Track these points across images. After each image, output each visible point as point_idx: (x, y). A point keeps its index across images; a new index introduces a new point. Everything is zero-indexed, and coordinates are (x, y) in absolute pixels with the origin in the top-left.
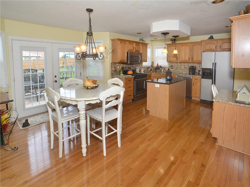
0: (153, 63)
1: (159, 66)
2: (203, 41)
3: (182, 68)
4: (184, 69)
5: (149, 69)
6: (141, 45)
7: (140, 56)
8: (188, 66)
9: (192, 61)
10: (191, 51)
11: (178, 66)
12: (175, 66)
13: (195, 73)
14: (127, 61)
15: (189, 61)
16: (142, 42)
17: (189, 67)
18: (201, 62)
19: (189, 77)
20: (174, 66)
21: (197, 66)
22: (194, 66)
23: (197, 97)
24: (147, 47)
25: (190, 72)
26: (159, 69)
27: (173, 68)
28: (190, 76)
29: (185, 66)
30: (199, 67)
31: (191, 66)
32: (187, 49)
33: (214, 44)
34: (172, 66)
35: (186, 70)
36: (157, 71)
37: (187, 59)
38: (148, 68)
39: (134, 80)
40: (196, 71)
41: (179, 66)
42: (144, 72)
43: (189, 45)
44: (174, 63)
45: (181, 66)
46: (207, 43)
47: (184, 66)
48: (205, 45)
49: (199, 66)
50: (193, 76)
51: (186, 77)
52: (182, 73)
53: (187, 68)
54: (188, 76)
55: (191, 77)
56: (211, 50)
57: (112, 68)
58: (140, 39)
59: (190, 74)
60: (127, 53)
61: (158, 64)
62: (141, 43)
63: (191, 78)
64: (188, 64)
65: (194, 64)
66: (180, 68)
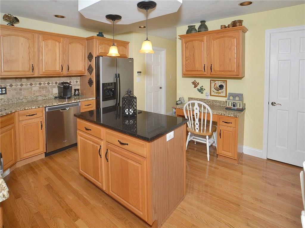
3: (34, 89)
4: (39, 91)
11: (22, 85)
12: (11, 86)
15: (62, 73)
20: (8, 87)
22: (68, 81)
27: (6, 93)
29: (40, 84)
30: (75, 83)
34: (2, 88)
35: (44, 92)
37: (58, 68)
41: (26, 85)
44: (7, 80)
45: (31, 84)
47: (38, 85)
49: (75, 81)
53: (46, 88)
55: (78, 104)
64: (49, 79)
65: (61, 78)
66: (28, 89)
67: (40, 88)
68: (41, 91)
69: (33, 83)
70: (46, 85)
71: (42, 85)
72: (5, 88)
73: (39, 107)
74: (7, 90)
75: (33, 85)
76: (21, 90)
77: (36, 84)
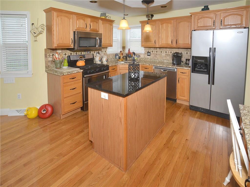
0: (124, 48)
1: (131, 52)
2: (193, 15)
3: (163, 55)
4: (165, 56)
5: (117, 57)
6: (101, 22)
7: (97, 38)
8: (171, 52)
9: (177, 45)
10: (176, 30)
11: (157, 52)
12: (152, 52)
13: (181, 63)
14: (74, 46)
15: (172, 45)
16: (103, 17)
17: (172, 54)
18: (190, 47)
19: (172, 70)
20: (151, 52)
21: (184, 52)
22: (180, 52)
23: (185, 100)
24: (111, 25)
25: (173, 60)
26: (131, 57)
27: (150, 55)
28: (174, 67)
29: (166, 52)
30: (186, 54)
31: (175, 53)
32: (170, 28)
33: (211, 18)
34: (149, 53)
35: (168, 58)
36: (128, 59)
37: (170, 42)
38: (116, 55)
39: (83, 77)
40: (182, 60)
41: (159, 52)
42: (107, 61)
43: (172, 21)
44: (151, 48)
45: (161, 52)
46: (200, 17)
47: (165, 53)
48: (196, 21)
49: (186, 52)
50: (178, 67)
51: (167, 69)
52: (163, 63)
53: (169, 55)
54: (171, 67)
55: (174, 70)
56: (206, 28)
57: (48, 57)
58: (101, 13)
59: (174, 64)
60: (74, 32)
61: (129, 49)
62: (102, 19)
63: (176, 71)
64: (171, 49)
65: (180, 49)
66: (159, 55)
67: (166, 55)
68: (166, 57)
69: (162, 51)
70: (170, 53)
71: (167, 53)
72: (150, 53)
73: (150, 65)
74: (151, 54)
75: (162, 53)
76: (156, 54)
77: (164, 52)
